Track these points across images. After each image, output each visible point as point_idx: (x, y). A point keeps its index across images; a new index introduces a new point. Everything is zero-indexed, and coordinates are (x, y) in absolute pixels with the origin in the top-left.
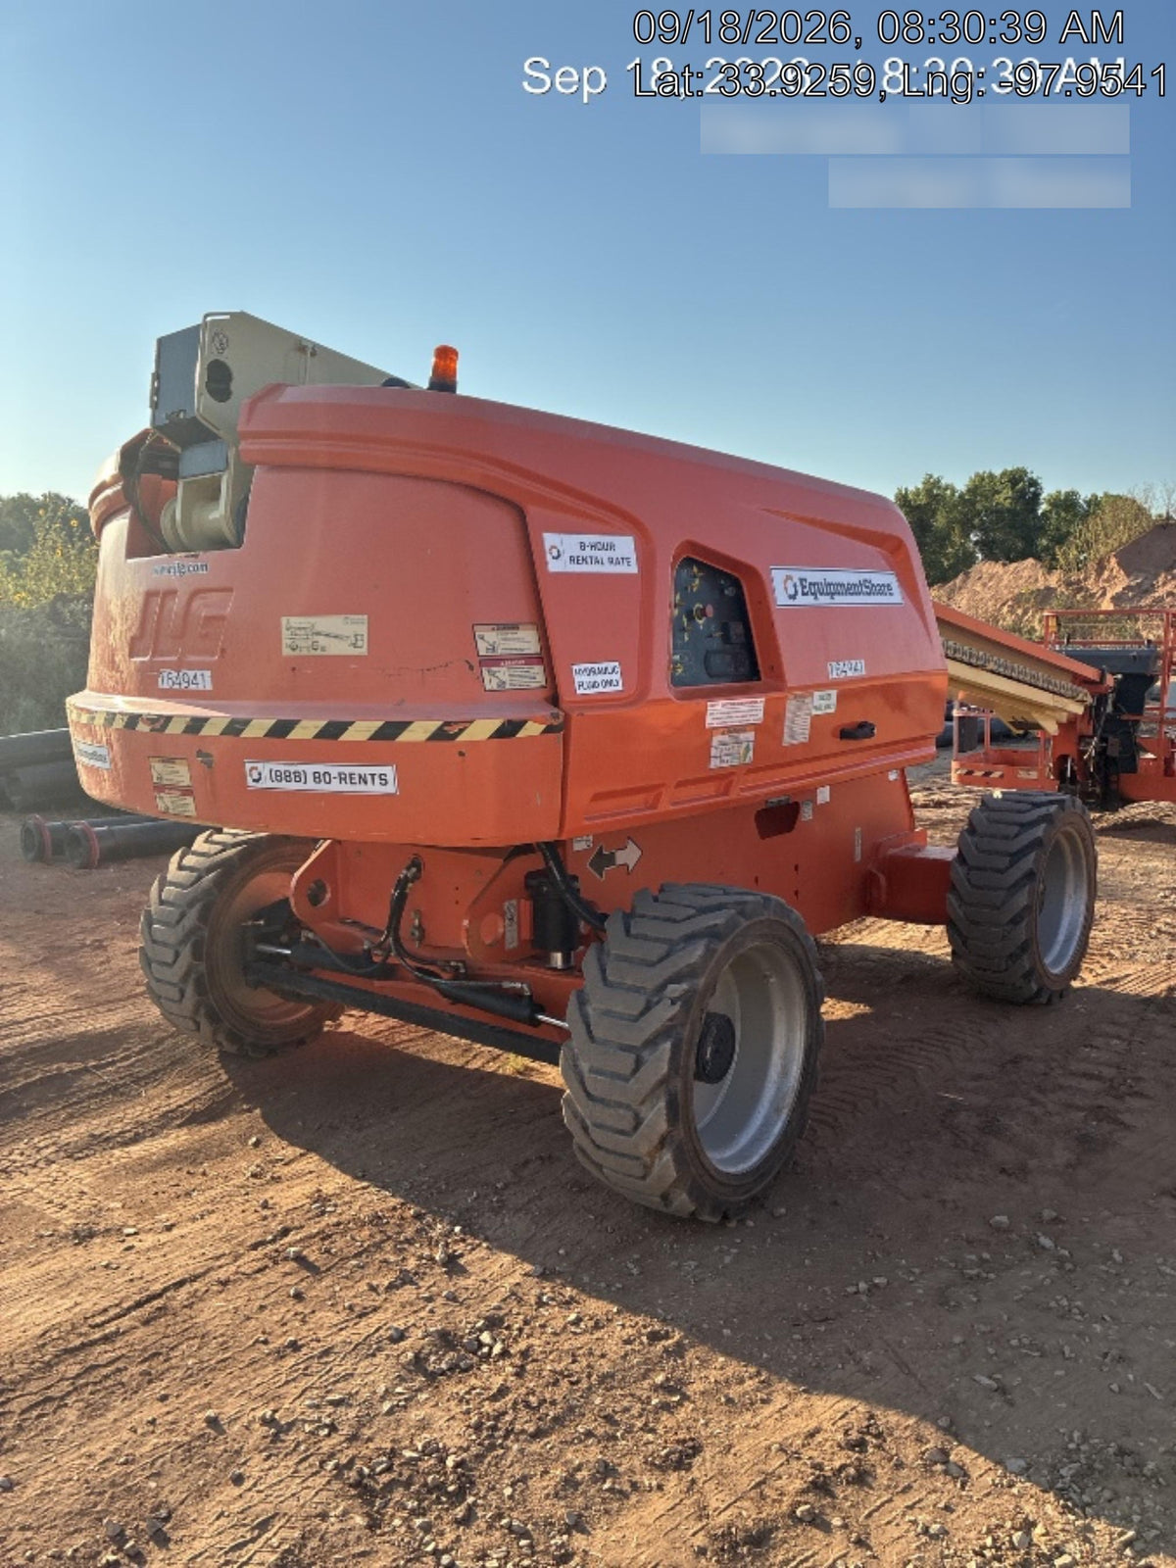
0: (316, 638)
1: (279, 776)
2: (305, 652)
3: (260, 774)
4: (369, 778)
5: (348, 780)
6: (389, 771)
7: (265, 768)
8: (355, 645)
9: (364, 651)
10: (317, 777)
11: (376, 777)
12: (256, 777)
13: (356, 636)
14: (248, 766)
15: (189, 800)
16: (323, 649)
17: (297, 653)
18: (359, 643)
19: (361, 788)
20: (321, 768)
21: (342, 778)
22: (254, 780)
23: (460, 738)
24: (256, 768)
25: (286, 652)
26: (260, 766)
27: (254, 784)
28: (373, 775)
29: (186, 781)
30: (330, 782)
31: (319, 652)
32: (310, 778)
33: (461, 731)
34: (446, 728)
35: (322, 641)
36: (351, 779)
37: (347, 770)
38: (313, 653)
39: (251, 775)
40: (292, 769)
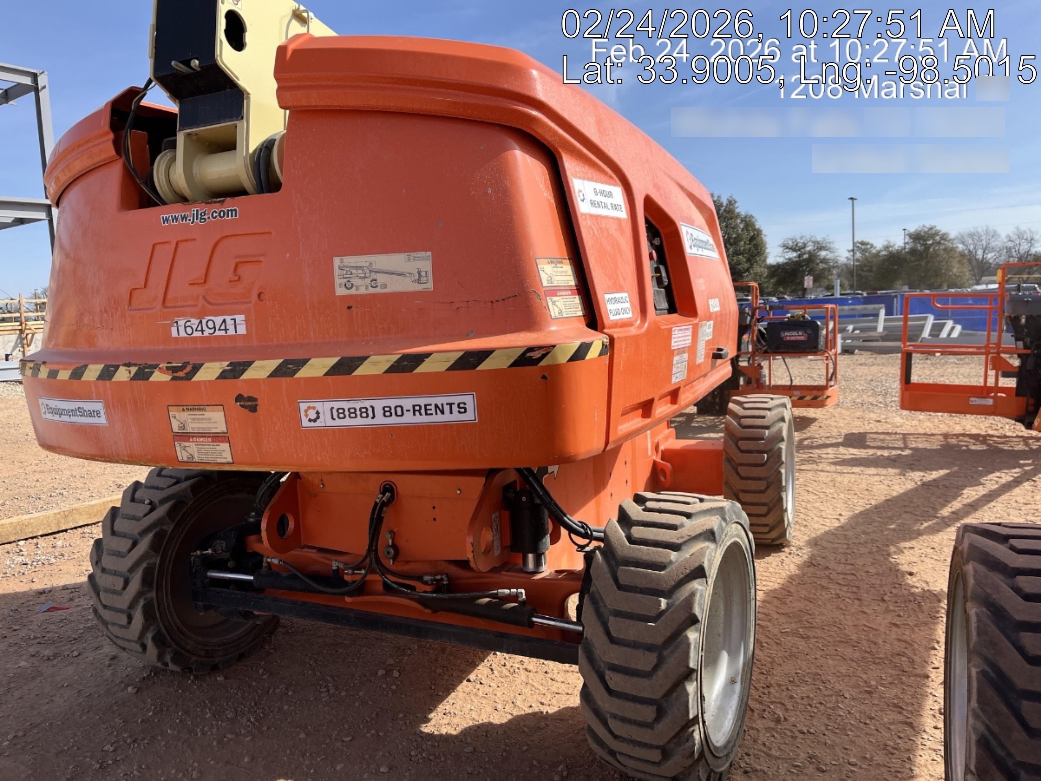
0: (374, 276)
1: (341, 414)
2: (362, 291)
3: (318, 413)
4: (447, 408)
5: (423, 411)
6: (469, 400)
7: (324, 407)
8: (419, 281)
9: (430, 286)
10: (387, 412)
11: (455, 408)
12: (313, 416)
13: (419, 273)
14: (303, 406)
15: (225, 446)
16: (385, 286)
17: (353, 291)
18: (423, 279)
19: (438, 418)
20: (392, 403)
21: (415, 410)
22: (310, 420)
23: (543, 363)
24: (314, 408)
25: (340, 291)
26: (319, 406)
27: (312, 424)
28: (451, 405)
29: (221, 427)
30: (402, 415)
31: (379, 290)
32: (379, 412)
33: (544, 356)
34: (528, 355)
35: (381, 278)
36: (426, 410)
37: (422, 401)
38: (371, 291)
39: (306, 415)
40: (358, 405)
